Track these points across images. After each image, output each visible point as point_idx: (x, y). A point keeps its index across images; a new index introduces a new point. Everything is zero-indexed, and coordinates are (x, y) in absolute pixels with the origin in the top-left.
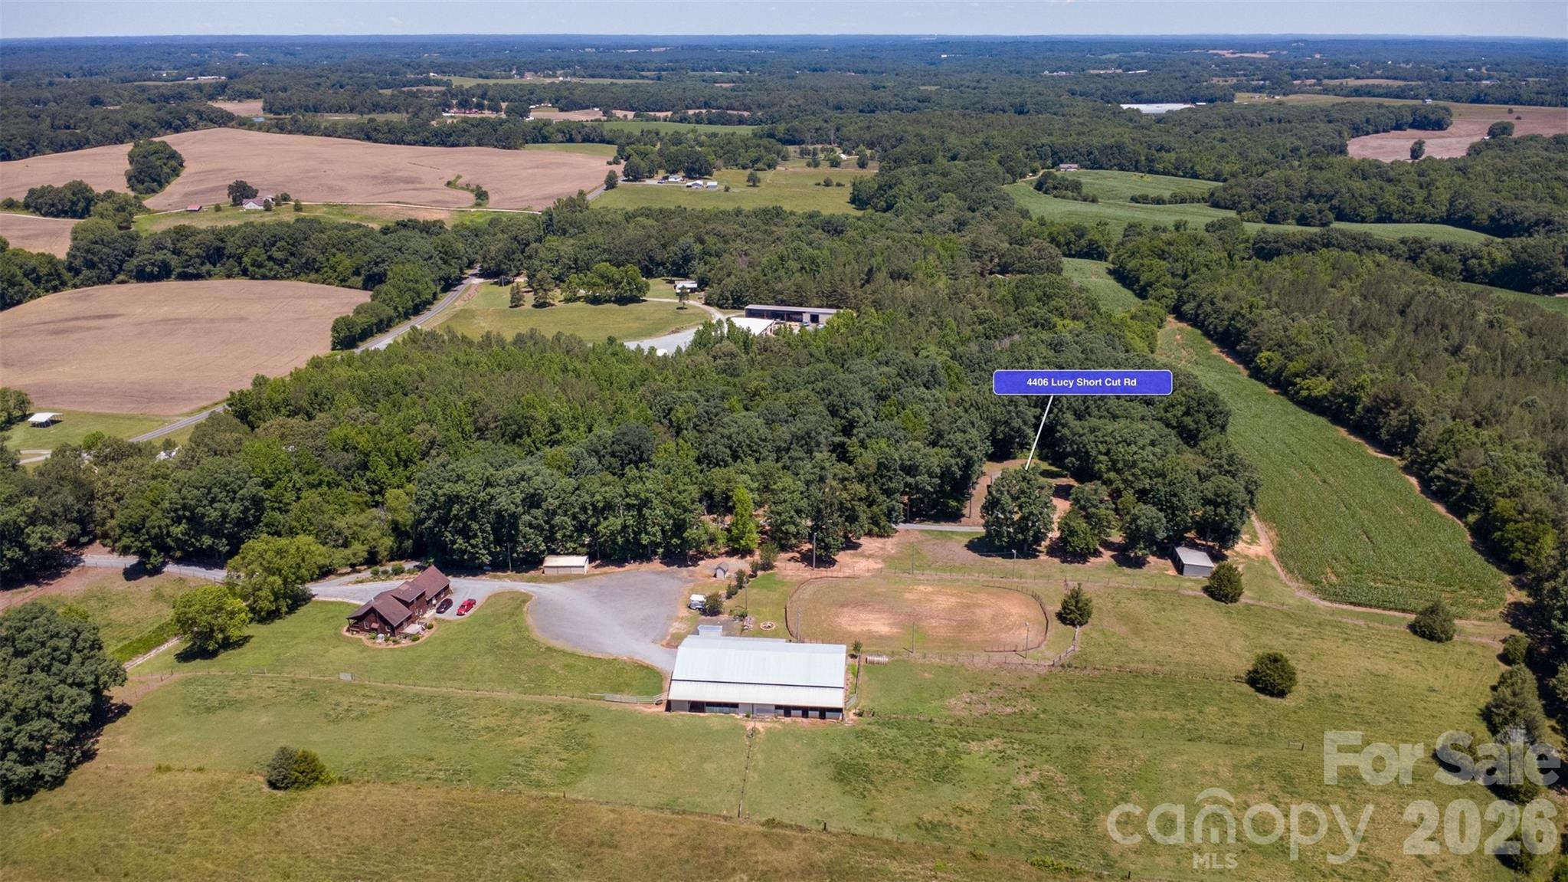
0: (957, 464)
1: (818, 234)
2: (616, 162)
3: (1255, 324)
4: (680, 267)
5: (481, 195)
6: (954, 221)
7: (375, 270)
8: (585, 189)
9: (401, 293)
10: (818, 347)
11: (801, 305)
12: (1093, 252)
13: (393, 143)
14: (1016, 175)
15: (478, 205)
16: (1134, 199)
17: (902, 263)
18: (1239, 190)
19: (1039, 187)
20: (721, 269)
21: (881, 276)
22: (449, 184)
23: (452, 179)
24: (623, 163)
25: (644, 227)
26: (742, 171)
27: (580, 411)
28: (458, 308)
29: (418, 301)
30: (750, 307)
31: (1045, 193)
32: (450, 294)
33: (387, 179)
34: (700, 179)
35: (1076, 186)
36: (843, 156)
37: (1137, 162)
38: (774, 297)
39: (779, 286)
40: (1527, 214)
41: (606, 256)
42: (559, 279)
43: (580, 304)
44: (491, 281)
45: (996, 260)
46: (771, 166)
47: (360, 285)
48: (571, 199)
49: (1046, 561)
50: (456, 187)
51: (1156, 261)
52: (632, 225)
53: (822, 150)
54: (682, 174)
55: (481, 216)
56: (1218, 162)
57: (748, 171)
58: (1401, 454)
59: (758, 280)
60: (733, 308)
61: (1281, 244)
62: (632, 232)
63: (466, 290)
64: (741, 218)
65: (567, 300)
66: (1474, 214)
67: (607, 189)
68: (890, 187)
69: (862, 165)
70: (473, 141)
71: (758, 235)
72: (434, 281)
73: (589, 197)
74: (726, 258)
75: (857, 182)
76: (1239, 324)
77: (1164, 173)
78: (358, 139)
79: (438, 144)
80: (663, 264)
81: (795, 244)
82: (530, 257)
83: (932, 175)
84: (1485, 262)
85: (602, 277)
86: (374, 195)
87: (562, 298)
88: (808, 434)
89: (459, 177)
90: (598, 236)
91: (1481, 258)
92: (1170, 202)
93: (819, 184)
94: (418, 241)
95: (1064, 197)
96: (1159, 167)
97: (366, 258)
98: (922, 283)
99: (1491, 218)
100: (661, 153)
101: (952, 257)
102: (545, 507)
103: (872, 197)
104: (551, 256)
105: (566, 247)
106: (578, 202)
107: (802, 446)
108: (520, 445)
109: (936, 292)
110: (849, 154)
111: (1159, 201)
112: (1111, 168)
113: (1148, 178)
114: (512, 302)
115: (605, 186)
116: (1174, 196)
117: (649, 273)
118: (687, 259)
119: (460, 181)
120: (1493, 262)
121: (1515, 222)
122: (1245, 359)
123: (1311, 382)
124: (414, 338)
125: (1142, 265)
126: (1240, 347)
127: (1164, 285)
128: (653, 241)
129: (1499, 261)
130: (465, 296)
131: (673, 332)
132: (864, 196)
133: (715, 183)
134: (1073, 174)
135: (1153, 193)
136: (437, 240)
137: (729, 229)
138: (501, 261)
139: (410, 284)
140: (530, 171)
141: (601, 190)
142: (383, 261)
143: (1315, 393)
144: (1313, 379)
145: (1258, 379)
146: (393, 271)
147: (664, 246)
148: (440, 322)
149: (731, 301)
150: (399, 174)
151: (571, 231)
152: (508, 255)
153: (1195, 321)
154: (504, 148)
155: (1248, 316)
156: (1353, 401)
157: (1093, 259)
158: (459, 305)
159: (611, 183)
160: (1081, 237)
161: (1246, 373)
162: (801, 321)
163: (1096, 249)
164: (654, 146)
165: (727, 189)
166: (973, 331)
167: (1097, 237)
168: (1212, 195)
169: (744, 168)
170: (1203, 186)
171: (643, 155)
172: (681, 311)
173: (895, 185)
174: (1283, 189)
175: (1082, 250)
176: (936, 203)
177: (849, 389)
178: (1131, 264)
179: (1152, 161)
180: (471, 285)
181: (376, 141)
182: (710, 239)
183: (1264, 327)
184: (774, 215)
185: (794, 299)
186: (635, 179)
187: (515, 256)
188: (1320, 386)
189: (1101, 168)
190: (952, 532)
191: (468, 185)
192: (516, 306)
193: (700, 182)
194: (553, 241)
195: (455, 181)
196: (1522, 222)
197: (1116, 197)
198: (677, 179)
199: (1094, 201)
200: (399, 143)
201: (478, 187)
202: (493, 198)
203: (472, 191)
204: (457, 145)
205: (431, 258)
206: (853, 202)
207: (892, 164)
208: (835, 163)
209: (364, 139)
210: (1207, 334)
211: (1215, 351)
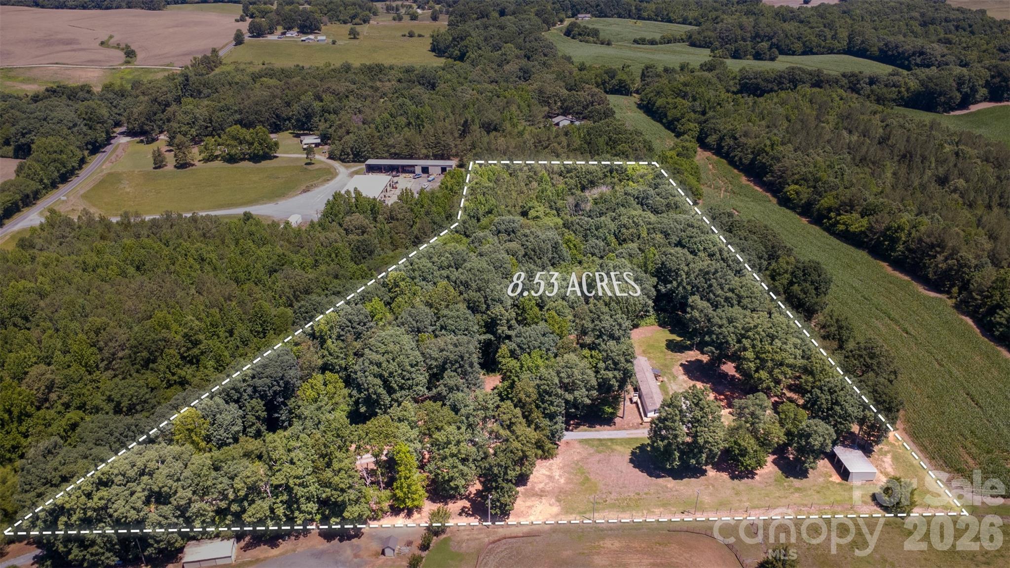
0: (615, 377)
1: (418, 90)
2: (242, 19)
3: (779, 160)
4: (303, 124)
5: (130, 54)
6: (520, 69)
7: (23, 141)
8: (216, 46)
9: (45, 165)
10: (439, 213)
11: (411, 157)
12: (622, 89)
13: (57, 8)
14: (549, 24)
15: (128, 62)
16: (636, 41)
17: (492, 115)
18: (709, 33)
19: (568, 33)
20: (340, 127)
21: (475, 127)
22: (102, 43)
23: (105, 38)
24: (249, 20)
25: (269, 88)
26: (343, 25)
27: (218, 316)
28: (105, 172)
29: (63, 170)
30: (370, 162)
31: (573, 38)
32: (99, 155)
33: (48, 42)
34: (311, 33)
35: (595, 33)
36: (419, 11)
37: (630, 11)
38: (388, 151)
39: (391, 141)
40: (907, 47)
41: (237, 117)
42: (196, 141)
43: (218, 163)
44: (138, 139)
45: (559, 104)
46: (366, 21)
47: (11, 154)
48: (205, 57)
49: (716, 479)
50: (108, 47)
51: (679, 100)
52: (258, 85)
53: (403, 6)
54: (296, 29)
55: (130, 73)
56: (684, 10)
57: (349, 26)
58: (948, 292)
59: (373, 137)
60: (354, 161)
61: (759, 80)
62: (259, 93)
63: (114, 151)
64: (351, 76)
65: (206, 160)
66: (868, 47)
67: (236, 45)
68: (462, 39)
69: (435, 18)
70: (124, 4)
71: (367, 92)
72: (79, 147)
73: (221, 53)
74: (344, 116)
75: (435, 34)
76: (763, 159)
77: (648, 19)
78: (27, 6)
79: (94, 7)
80: (289, 119)
81: (401, 100)
82: (169, 120)
83: (491, 28)
84: (903, 90)
85: (235, 138)
86: (37, 56)
87: (201, 158)
88: (462, 357)
89: (111, 37)
90: (229, 98)
91: (900, 86)
92: (661, 43)
93: (404, 36)
94: (64, 111)
95: (587, 42)
96: (645, 14)
97: (13, 130)
98: (510, 134)
99: (881, 50)
100: (278, 13)
101: (529, 106)
102: (175, 503)
103: (448, 47)
104: (187, 119)
105: (201, 108)
106: (212, 59)
107: (455, 371)
108: (154, 370)
109: (525, 143)
110: (423, 9)
111: (653, 42)
112: (612, 16)
113: (640, 23)
114: (155, 164)
115: (234, 43)
116: (663, 38)
117: (276, 128)
118: (309, 117)
119: (112, 40)
120: (908, 90)
121: (899, 53)
122: (775, 189)
123: (845, 217)
124: (54, 221)
125: (668, 103)
126: (768, 178)
127: (688, 120)
128: (278, 101)
129: (912, 89)
130: (113, 157)
131: (304, 191)
132: (442, 46)
133: (324, 38)
134: (588, 22)
135: (649, 36)
136: (81, 106)
137: (342, 87)
138: (143, 123)
139: (54, 156)
140: (171, 30)
141: (231, 46)
142: (30, 132)
143: (852, 229)
144: (849, 216)
145: (788, 208)
146: (39, 143)
147: (288, 104)
148: (88, 189)
149: (351, 156)
150: (59, 37)
151: (206, 91)
152: (150, 117)
153: (718, 151)
154: (150, 9)
155: (771, 153)
156: (894, 241)
157: (622, 94)
158: (107, 168)
159: (239, 40)
160: (613, 77)
161: (774, 201)
162: (414, 172)
163: (624, 87)
164: (272, 4)
165: (334, 43)
166: (566, 183)
167: (625, 77)
168: (690, 37)
169: (345, 22)
170: (681, 30)
171: (264, 13)
172: (309, 167)
173: (466, 37)
174: (739, 32)
175: (614, 87)
176: (500, 52)
177: (487, 282)
178: (660, 102)
179: (640, 10)
180: (119, 144)
181: (43, 7)
182: (327, 97)
183: (787, 163)
184: (375, 71)
185: (405, 152)
186: (259, 36)
187: (156, 117)
188: (857, 223)
189: (606, 16)
190: (611, 440)
191: (118, 44)
192: (160, 167)
193: (311, 37)
194: (189, 104)
195: (109, 40)
196: (903, 53)
197: (622, 40)
198: (293, 34)
199: (609, 44)
200: (62, 8)
201: (128, 47)
202: (140, 55)
203: (123, 49)
204: (110, 8)
205: (75, 125)
206: (433, 50)
207: (459, 18)
208: (414, 17)
209: (33, 6)
210: (732, 163)
211: (744, 180)
